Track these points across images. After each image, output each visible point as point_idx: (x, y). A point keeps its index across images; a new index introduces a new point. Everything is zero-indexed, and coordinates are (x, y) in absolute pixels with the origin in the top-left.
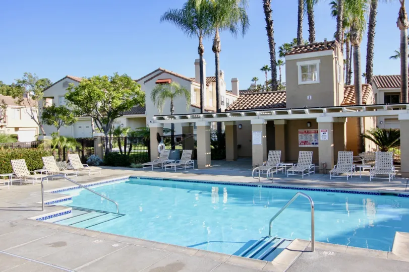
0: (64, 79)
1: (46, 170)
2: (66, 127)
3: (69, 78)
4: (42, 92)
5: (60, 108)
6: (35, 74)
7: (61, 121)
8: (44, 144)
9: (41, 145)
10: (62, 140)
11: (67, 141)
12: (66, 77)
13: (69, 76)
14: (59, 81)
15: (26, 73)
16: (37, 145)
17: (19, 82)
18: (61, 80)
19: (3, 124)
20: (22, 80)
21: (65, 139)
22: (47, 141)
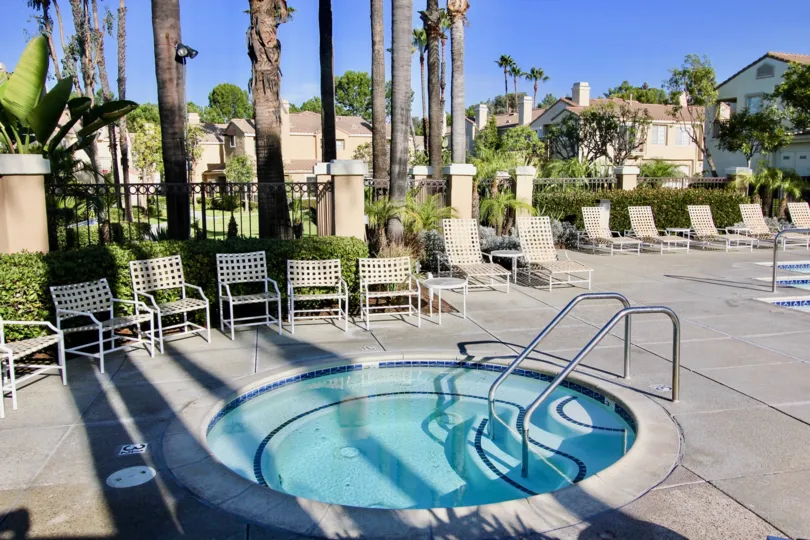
0: (760, 60)
1: (746, 229)
2: (765, 155)
3: (773, 57)
4: (715, 90)
5: (757, 118)
6: (705, 57)
7: (756, 143)
8: (737, 182)
9: (733, 183)
10: (773, 176)
11: (784, 178)
12: (767, 56)
13: (772, 53)
14: (749, 67)
15: (689, 57)
16: (726, 185)
17: (675, 75)
18: (755, 63)
19: (639, 154)
20: (680, 70)
21: (780, 175)
22: (741, 176)
